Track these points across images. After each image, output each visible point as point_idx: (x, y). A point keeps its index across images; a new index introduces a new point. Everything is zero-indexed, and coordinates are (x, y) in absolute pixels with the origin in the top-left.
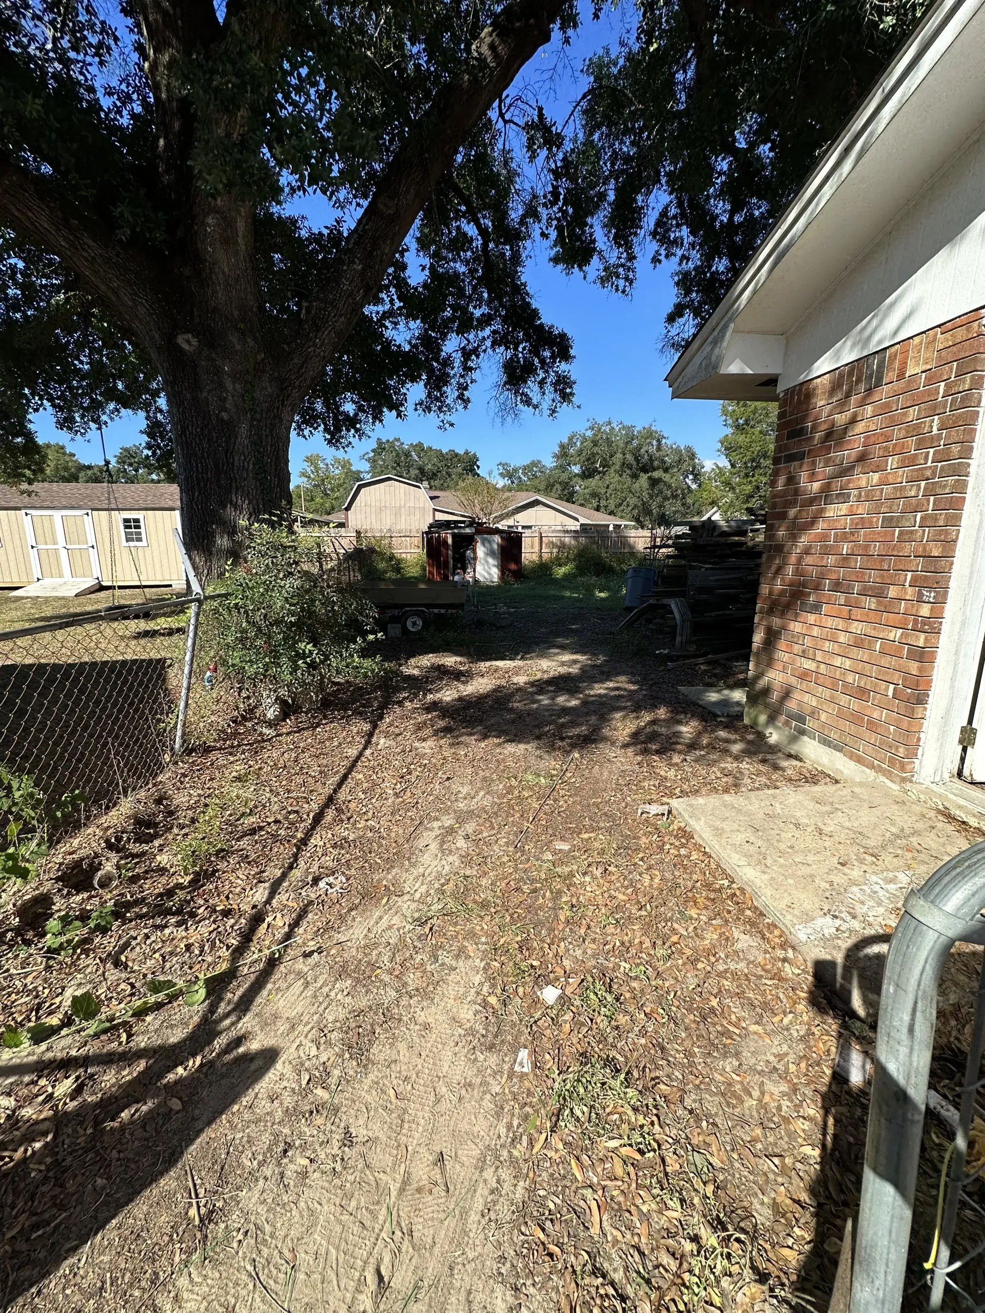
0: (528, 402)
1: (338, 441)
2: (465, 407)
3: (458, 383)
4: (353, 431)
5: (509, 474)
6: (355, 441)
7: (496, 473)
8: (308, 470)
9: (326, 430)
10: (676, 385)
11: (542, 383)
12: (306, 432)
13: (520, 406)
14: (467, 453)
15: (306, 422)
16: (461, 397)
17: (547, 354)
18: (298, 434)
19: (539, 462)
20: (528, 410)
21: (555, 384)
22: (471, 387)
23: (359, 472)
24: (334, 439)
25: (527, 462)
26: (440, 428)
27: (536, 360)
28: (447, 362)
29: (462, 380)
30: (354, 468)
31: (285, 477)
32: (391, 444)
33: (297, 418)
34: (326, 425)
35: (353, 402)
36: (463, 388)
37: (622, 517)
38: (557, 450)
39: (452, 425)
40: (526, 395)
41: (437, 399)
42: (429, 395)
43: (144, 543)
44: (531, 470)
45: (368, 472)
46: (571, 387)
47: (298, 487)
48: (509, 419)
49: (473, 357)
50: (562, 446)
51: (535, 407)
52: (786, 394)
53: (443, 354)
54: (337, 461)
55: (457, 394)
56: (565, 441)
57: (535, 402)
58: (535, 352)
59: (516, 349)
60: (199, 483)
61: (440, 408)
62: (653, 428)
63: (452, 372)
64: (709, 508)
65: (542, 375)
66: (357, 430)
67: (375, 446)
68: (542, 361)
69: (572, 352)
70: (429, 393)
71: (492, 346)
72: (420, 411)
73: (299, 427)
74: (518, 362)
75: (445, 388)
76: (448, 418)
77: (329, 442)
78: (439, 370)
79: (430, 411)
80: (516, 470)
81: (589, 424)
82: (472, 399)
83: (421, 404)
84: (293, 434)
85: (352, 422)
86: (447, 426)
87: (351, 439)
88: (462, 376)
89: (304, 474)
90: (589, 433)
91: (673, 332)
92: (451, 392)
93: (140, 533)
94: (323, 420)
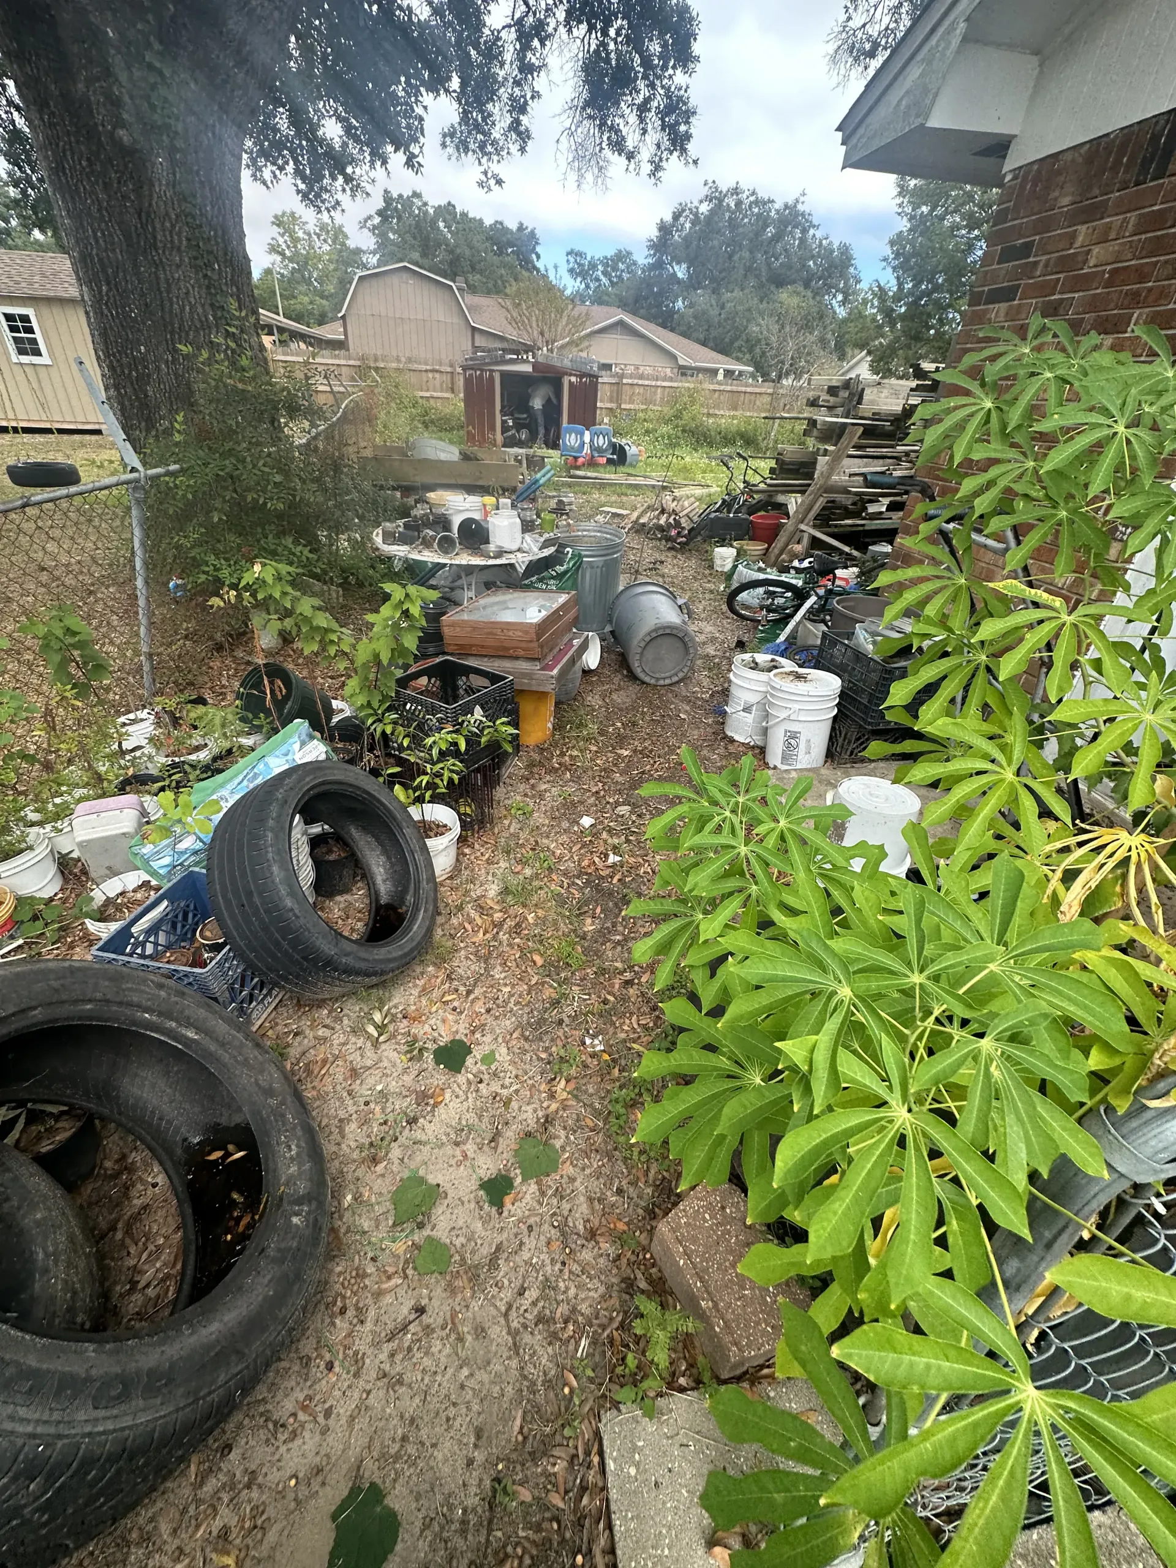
0: (618, 145)
1: (318, 196)
2: (522, 150)
3: (511, 98)
4: (341, 179)
5: (581, 271)
6: (345, 199)
7: (563, 271)
8: (281, 240)
9: (299, 173)
10: (854, 141)
11: (643, 109)
12: (267, 174)
13: (607, 152)
14: (521, 228)
15: (265, 154)
16: (515, 125)
17: (655, 47)
18: (254, 175)
19: (629, 253)
20: (618, 162)
21: (663, 114)
22: (533, 106)
23: (358, 251)
24: (313, 194)
25: (610, 252)
26: (481, 184)
27: (637, 59)
28: (492, 52)
29: (517, 91)
30: (352, 244)
31: (242, 265)
32: (406, 202)
33: (249, 143)
34: (296, 162)
35: (339, 119)
36: (519, 107)
37: (738, 359)
38: (654, 233)
39: (499, 182)
40: (618, 131)
41: (478, 128)
42: (465, 117)
43: (45, 359)
44: (615, 268)
45: (374, 253)
46: (687, 123)
47: (268, 272)
48: (589, 177)
49: (536, 43)
50: (664, 228)
51: (630, 156)
52: (1015, 178)
53: (486, 31)
54: (323, 227)
55: (509, 120)
56: (668, 218)
57: (630, 144)
58: (635, 41)
59: (605, 33)
60: (104, 271)
61: (482, 147)
62: (800, 207)
63: (502, 73)
64: (856, 351)
65: (644, 92)
66: (348, 179)
67: (381, 204)
68: (646, 63)
69: (697, 48)
70: (465, 112)
71: (567, 22)
72: (451, 150)
73: (254, 161)
74: (608, 60)
75: (490, 106)
76: (495, 168)
77: (305, 196)
78: (480, 66)
79: (466, 152)
80: (593, 266)
81: (705, 191)
82: (534, 133)
83: (452, 135)
84: (246, 175)
85: (338, 162)
86: (492, 182)
87: (339, 196)
88: (517, 83)
89: (274, 249)
90: (704, 208)
91: (857, 21)
92: (500, 117)
93: (34, 341)
94: (292, 151)
